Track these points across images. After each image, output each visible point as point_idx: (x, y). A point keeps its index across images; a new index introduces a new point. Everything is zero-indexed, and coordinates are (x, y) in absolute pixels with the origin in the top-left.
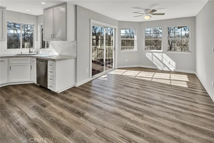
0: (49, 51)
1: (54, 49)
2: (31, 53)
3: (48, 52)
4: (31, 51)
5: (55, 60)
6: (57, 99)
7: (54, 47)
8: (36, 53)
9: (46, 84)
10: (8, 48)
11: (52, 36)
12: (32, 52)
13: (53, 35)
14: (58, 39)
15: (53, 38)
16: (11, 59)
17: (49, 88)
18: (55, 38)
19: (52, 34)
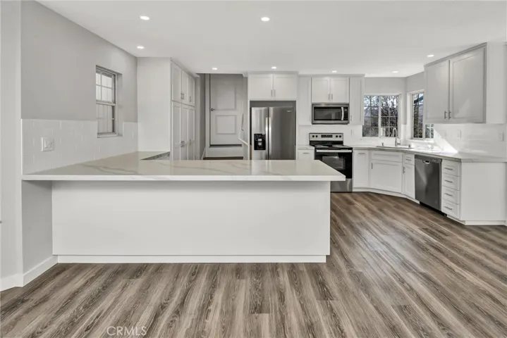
0: (433, 145)
1: (447, 140)
2: (399, 146)
3: (430, 146)
4: (398, 142)
5: (460, 159)
6: (466, 232)
7: (445, 135)
8: (408, 147)
9: (436, 202)
10: (364, 135)
11: (447, 115)
12: (399, 144)
13: (450, 112)
14: (459, 121)
15: (450, 117)
16: (373, 152)
17: (443, 210)
18: (454, 118)
19: (447, 111)
